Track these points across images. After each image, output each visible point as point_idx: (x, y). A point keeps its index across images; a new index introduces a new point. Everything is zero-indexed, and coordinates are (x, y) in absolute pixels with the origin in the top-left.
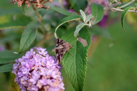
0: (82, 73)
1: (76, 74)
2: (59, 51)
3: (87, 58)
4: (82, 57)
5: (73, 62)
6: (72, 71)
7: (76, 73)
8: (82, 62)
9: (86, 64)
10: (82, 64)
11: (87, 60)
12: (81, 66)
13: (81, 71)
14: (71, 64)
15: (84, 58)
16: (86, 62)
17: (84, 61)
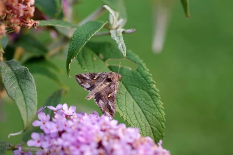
0: (157, 116)
1: (147, 122)
2: (103, 93)
3: (154, 86)
4: (145, 88)
5: (132, 104)
6: (139, 121)
7: (146, 120)
8: (149, 96)
9: (157, 96)
10: (150, 100)
11: (157, 89)
12: (151, 105)
13: (154, 113)
14: (132, 108)
15: (148, 89)
16: (158, 94)
17: (151, 95)
